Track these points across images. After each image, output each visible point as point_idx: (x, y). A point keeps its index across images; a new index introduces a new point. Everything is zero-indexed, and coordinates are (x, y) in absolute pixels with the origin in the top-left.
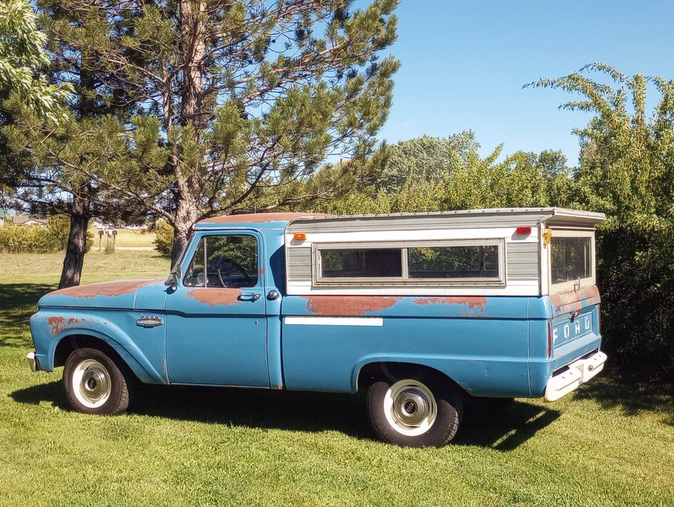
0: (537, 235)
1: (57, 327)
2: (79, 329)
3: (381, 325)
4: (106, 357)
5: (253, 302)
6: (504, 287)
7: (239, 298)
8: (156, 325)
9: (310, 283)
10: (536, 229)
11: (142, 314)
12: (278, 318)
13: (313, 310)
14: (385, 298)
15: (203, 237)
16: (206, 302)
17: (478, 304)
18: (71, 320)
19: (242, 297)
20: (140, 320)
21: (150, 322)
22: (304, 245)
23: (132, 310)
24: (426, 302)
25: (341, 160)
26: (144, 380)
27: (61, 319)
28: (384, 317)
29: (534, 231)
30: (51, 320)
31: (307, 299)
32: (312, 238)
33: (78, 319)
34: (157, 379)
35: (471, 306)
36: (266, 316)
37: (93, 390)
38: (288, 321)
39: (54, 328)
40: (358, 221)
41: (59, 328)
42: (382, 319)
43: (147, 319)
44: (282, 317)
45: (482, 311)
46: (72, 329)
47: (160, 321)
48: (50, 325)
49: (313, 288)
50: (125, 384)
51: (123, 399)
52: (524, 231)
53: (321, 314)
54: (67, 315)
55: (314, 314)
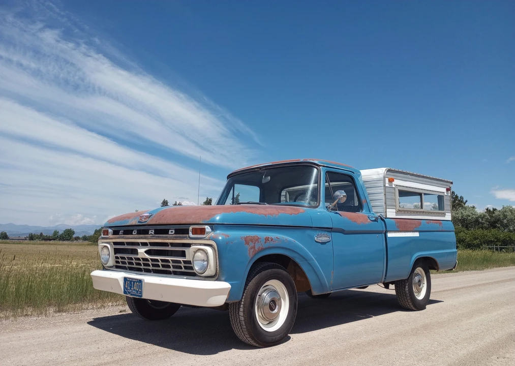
1: (254, 247)
2: (274, 248)
3: (418, 236)
6: (445, 216)
7: (369, 219)
9: (395, 210)
11: (319, 232)
13: (398, 227)
15: (326, 172)
16: (355, 222)
18: (267, 239)
22: (393, 186)
23: (311, 228)
27: (257, 239)
28: (420, 232)
30: (247, 240)
31: (394, 220)
32: (396, 182)
33: (273, 237)
35: (439, 225)
36: (383, 232)
38: (390, 235)
39: (251, 248)
40: (409, 176)
41: (256, 248)
42: (418, 233)
44: (386, 232)
46: (269, 248)
48: (247, 245)
49: (396, 213)
53: (401, 230)
54: (263, 234)
55: (399, 230)
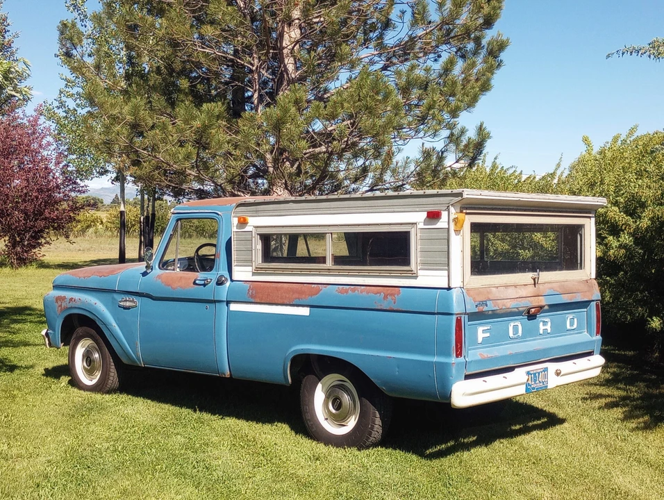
0: (447, 220)
1: (61, 306)
2: (76, 308)
3: (308, 314)
4: (98, 337)
5: (204, 286)
6: (416, 277)
7: (195, 283)
8: (133, 307)
9: (250, 269)
10: (447, 212)
11: (123, 296)
12: (225, 303)
13: (252, 296)
14: (313, 286)
15: (177, 220)
16: (169, 285)
17: (392, 295)
18: (71, 299)
19: (197, 282)
20: (120, 302)
21: (128, 304)
22: (248, 228)
23: (114, 291)
24: (346, 291)
25: (423, 144)
26: (125, 360)
27: (63, 298)
28: (311, 306)
29: (444, 215)
30: (58, 299)
31: (247, 285)
32: (253, 221)
33: (76, 298)
34: (134, 361)
35: (385, 297)
36: (215, 302)
37: (89, 368)
38: (233, 307)
39: (59, 306)
41: (63, 307)
42: (308, 309)
43: (126, 301)
44: (228, 303)
45: (395, 303)
46: (71, 308)
47: (135, 302)
48: (56, 304)
49: (254, 274)
50: (113, 364)
51: (111, 378)
52: (434, 216)
53: (259, 301)
54: (69, 294)
55: (253, 301)
